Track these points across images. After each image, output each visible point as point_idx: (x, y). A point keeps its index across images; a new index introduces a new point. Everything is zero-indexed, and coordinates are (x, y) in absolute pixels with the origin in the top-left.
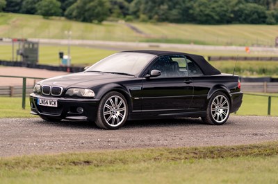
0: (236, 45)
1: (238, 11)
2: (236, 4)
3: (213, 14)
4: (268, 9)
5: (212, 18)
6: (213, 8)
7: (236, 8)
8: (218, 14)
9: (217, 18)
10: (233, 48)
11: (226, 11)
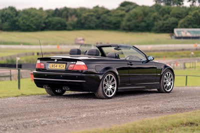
0: (50, 44)
1: (48, 22)
2: (47, 18)
3: (32, 25)
4: (67, 20)
5: (31, 27)
6: (32, 21)
7: (47, 21)
8: (35, 25)
9: (34, 27)
10: (49, 47)
11: (41, 22)
